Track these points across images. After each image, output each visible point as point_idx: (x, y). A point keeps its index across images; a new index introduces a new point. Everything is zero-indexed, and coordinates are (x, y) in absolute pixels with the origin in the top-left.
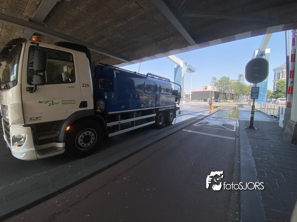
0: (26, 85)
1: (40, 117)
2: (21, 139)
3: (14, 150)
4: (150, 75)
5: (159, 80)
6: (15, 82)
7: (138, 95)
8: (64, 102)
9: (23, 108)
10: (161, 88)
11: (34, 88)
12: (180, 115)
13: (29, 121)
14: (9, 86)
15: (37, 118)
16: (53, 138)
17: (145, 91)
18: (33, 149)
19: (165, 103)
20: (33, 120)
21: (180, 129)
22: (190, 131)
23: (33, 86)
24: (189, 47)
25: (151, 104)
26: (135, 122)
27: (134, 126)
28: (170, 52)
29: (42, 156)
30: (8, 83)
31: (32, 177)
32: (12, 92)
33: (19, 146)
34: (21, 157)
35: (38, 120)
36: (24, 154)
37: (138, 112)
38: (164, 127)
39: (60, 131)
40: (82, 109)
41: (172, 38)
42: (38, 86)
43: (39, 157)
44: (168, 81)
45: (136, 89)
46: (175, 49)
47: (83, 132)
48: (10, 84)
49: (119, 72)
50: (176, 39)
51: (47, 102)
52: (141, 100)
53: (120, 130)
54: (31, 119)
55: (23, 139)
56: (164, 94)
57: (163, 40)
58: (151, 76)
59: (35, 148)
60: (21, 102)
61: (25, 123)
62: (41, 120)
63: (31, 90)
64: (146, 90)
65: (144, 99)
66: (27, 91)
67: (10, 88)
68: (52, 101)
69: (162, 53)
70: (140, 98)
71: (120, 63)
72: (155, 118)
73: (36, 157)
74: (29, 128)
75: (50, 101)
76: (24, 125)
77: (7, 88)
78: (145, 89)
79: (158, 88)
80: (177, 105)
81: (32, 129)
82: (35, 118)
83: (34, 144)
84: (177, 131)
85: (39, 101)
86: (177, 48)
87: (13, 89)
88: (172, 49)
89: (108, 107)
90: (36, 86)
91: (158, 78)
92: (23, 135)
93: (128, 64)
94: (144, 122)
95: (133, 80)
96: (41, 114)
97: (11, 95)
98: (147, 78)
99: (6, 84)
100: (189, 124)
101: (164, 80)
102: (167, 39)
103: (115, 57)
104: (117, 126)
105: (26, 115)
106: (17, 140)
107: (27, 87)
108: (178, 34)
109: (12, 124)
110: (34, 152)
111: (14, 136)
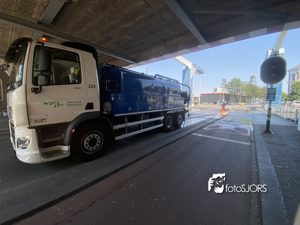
0: (31, 86)
1: (46, 119)
2: (25, 141)
3: (18, 153)
4: (157, 76)
5: (167, 82)
6: (20, 83)
7: (145, 96)
8: (70, 104)
9: (28, 109)
10: (169, 90)
11: (38, 88)
12: (189, 118)
13: (34, 123)
14: (14, 87)
15: (42, 120)
16: (58, 141)
17: (153, 93)
18: (38, 152)
19: (174, 105)
20: (38, 122)
21: (190, 132)
22: (200, 135)
23: (38, 87)
24: (199, 46)
25: (159, 107)
26: (142, 125)
27: (142, 129)
28: (178, 52)
29: (47, 159)
30: (14, 85)
31: (36, 181)
32: (17, 93)
33: (23, 148)
34: (25, 160)
35: (43, 122)
36: (29, 157)
37: (145, 114)
38: (173, 130)
39: (65, 133)
40: (88, 111)
41: (181, 37)
42: (42, 87)
43: (44, 160)
44: (177, 83)
45: (143, 91)
46: (185, 49)
47: (89, 134)
48: (16, 85)
49: (126, 73)
50: (186, 38)
51: (52, 104)
52: (149, 103)
53: (127, 133)
54: (36, 121)
55: (27, 142)
56: (171, 96)
57: (172, 40)
58: (159, 77)
59: (40, 151)
60: (25, 103)
61: (29, 125)
62: (46, 121)
63: (36, 91)
64: (154, 91)
65: (151, 102)
66: (32, 91)
67: (15, 89)
68: (57, 103)
69: (170, 53)
70: (148, 101)
71: (128, 64)
72: (164, 121)
73: (41, 161)
74: (34, 130)
75: (56, 102)
76: (28, 127)
77: (13, 88)
78: (152, 92)
79: (166, 91)
80: (186, 107)
81: (37, 131)
82: (40, 120)
83: (39, 147)
84: (186, 135)
85: (45, 102)
86: (186, 48)
87: (18, 90)
88: (181, 50)
89: (115, 109)
90: (41, 86)
91: (166, 79)
92: (28, 137)
93: (135, 65)
94: (152, 125)
95: (141, 81)
96: (47, 115)
97: (15, 97)
98: (155, 79)
99: (11, 85)
100: (199, 128)
101: (173, 81)
102: (175, 39)
103: (122, 59)
104: (124, 128)
105: (31, 117)
106: (22, 143)
107: (32, 88)
108: (187, 32)
109: (17, 126)
110: (39, 155)
111: (19, 138)
